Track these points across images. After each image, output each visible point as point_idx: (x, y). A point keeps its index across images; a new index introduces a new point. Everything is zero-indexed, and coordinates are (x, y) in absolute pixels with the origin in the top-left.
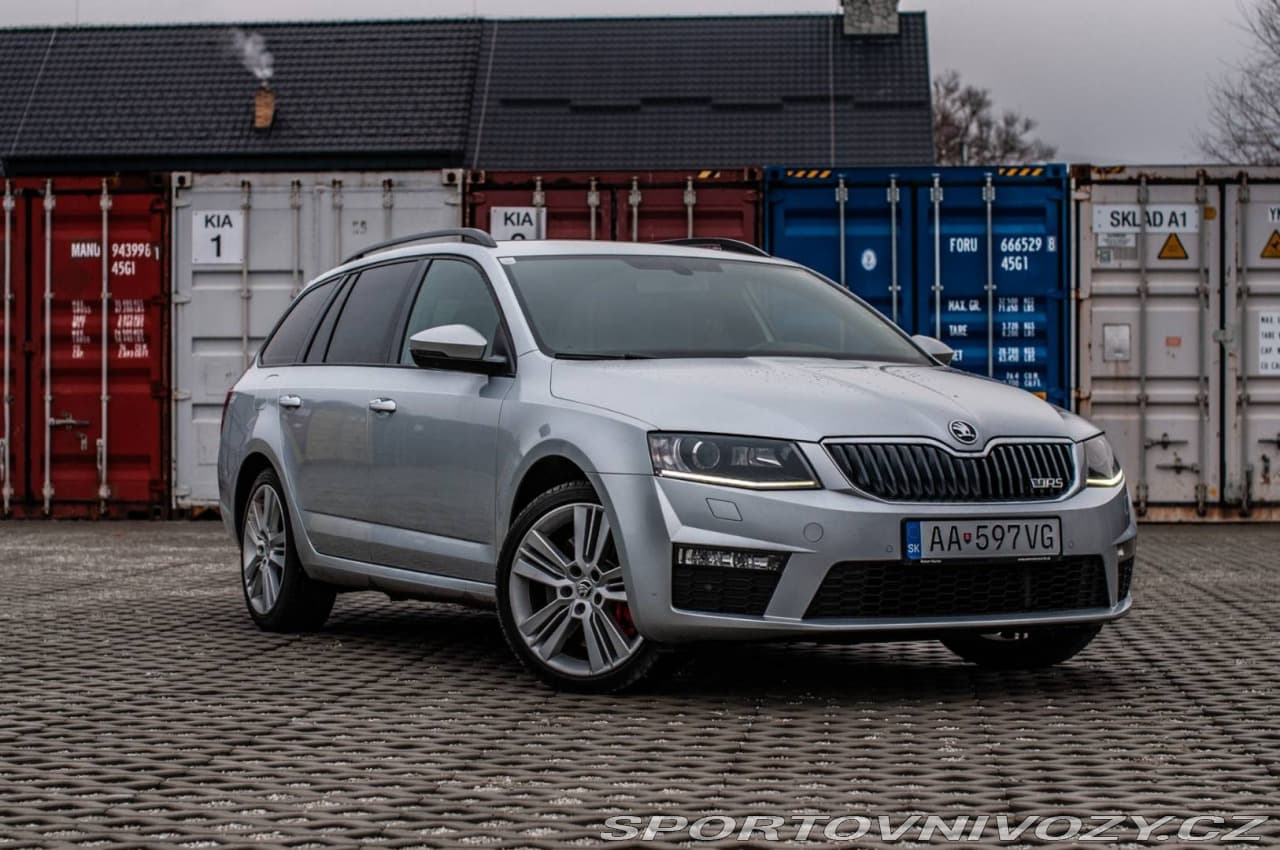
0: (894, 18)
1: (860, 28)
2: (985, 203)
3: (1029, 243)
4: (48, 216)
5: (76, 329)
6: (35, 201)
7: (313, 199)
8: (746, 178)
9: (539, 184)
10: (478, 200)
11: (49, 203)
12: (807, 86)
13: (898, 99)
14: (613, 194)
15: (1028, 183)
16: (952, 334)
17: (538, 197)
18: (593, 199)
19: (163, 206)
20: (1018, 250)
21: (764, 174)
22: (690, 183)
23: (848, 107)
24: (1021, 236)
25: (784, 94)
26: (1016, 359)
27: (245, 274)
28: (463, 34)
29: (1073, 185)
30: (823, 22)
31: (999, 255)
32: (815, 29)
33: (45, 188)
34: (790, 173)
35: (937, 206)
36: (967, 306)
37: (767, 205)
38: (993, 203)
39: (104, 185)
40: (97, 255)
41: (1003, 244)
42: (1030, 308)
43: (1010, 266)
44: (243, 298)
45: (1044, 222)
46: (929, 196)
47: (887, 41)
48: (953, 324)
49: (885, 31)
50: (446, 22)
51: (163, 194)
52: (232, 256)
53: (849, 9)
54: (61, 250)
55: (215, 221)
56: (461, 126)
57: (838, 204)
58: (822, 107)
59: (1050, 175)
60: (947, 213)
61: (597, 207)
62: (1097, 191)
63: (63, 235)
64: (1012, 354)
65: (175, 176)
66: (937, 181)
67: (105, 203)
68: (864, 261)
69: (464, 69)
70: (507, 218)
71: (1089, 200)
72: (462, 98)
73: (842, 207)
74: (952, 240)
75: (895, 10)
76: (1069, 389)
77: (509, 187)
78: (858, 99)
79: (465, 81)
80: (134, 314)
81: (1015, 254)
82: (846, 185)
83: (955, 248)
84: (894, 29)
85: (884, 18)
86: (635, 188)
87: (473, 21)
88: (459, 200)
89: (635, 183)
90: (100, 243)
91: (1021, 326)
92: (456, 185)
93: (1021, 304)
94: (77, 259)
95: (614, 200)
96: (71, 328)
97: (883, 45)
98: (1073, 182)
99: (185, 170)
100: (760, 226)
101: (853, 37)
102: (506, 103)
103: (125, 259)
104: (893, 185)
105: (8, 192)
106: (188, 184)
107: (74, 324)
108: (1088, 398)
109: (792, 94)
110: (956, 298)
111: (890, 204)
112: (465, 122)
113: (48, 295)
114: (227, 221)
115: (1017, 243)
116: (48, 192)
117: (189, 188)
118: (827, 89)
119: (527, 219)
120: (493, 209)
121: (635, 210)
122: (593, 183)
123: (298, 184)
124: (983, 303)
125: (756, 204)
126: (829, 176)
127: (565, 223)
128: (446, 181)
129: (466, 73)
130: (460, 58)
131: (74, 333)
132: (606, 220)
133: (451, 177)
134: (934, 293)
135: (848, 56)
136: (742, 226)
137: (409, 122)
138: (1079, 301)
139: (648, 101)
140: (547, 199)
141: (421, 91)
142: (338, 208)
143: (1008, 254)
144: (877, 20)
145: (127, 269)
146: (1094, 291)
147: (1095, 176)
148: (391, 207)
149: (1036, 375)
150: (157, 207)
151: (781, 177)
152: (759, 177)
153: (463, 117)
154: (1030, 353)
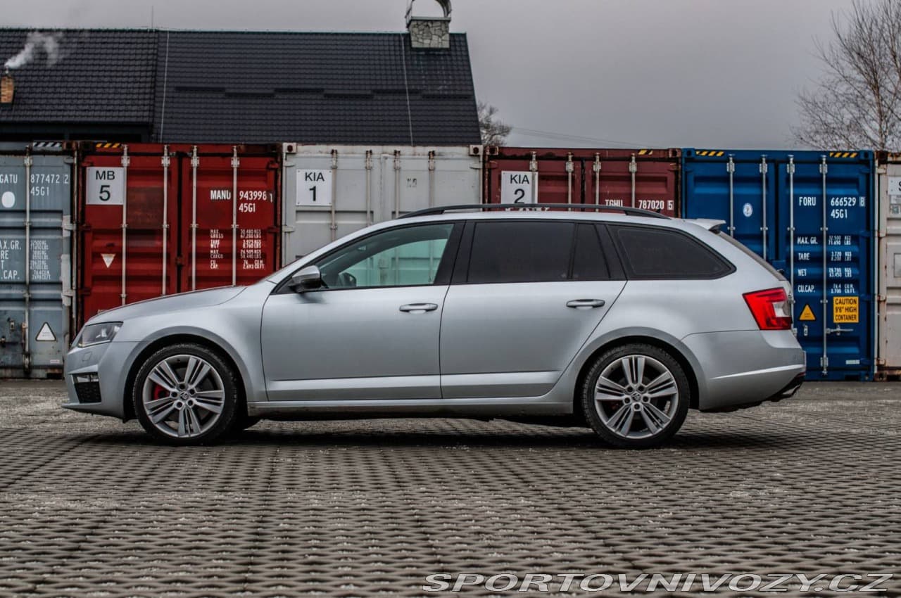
0: (447, 37)
1: (423, 43)
2: (822, 175)
3: (848, 201)
4: (195, 170)
5: (214, 249)
6: (184, 160)
7: (381, 163)
8: (670, 155)
9: (534, 156)
10: (493, 166)
11: (195, 162)
12: (390, 82)
13: (452, 93)
14: (582, 164)
15: (847, 162)
16: (800, 259)
17: (534, 165)
18: (570, 167)
19: (277, 166)
20: (841, 205)
21: (682, 153)
22: (633, 158)
23: (419, 97)
24: (843, 196)
25: (373, 87)
26: (840, 275)
27: (333, 213)
28: (145, 41)
29: (877, 164)
30: (397, 38)
31: (830, 208)
32: (392, 43)
33: (192, 152)
34: (697, 153)
35: (792, 176)
36: (809, 240)
37: (684, 172)
38: (826, 175)
39: (235, 150)
40: (229, 198)
41: (832, 201)
42: (848, 243)
43: (836, 215)
44: (331, 229)
45: (858, 187)
46: (786, 170)
47: (441, 53)
48: (801, 252)
49: (440, 46)
50: (132, 31)
51: (276, 158)
52: (324, 200)
53: (416, 30)
54: (203, 194)
55: (312, 176)
56: (150, 105)
57: (729, 173)
58: (401, 98)
59: (862, 157)
60: (798, 180)
61: (573, 172)
62: (890, 168)
63: (205, 185)
64: (838, 272)
65: (285, 145)
66: (792, 159)
67: (235, 163)
68: (745, 211)
69: (147, 65)
70: (512, 179)
71: (886, 173)
72: (148, 85)
73: (731, 175)
74: (801, 198)
75: (447, 31)
76: (874, 295)
77: (514, 157)
78: (425, 93)
79: (149, 74)
80: (254, 239)
81: (839, 207)
82: (734, 161)
83: (802, 203)
84: (446, 45)
85: (440, 37)
86: (598, 160)
87: (151, 31)
88: (480, 166)
89: (598, 157)
90: (231, 190)
91: (843, 254)
92: (479, 156)
93: (843, 240)
94: (214, 200)
95: (583, 168)
96: (209, 248)
97: (439, 55)
98: (877, 162)
99: (293, 142)
100: (679, 186)
101: (418, 50)
102: (179, 89)
103: (248, 202)
104: (764, 162)
105: (166, 154)
106: (294, 151)
107: (212, 246)
108: (885, 301)
109: (379, 87)
110: (802, 236)
111: (762, 174)
112: (152, 102)
113: (194, 225)
114: (321, 177)
115: (841, 201)
116: (195, 154)
117: (294, 154)
118: (403, 85)
119: (526, 180)
120: (503, 172)
121: (598, 175)
122: (570, 157)
123: (371, 152)
124: (820, 239)
125: (676, 172)
126: (723, 155)
127: (549, 182)
128: (472, 153)
129: (150, 68)
130: (144, 57)
131: (212, 251)
132: (578, 181)
133: (476, 150)
134: (790, 231)
135: (416, 62)
136: (666, 186)
137: (112, 102)
138: (880, 238)
139: (279, 91)
140: (538, 166)
141: (118, 79)
142: (397, 169)
143: (835, 207)
144: (435, 38)
145: (250, 209)
146: (888, 232)
147: (890, 159)
148: (434, 169)
149: (852, 286)
150: (273, 167)
151: (693, 155)
152: (678, 155)
153: (150, 99)
154: (849, 272)
